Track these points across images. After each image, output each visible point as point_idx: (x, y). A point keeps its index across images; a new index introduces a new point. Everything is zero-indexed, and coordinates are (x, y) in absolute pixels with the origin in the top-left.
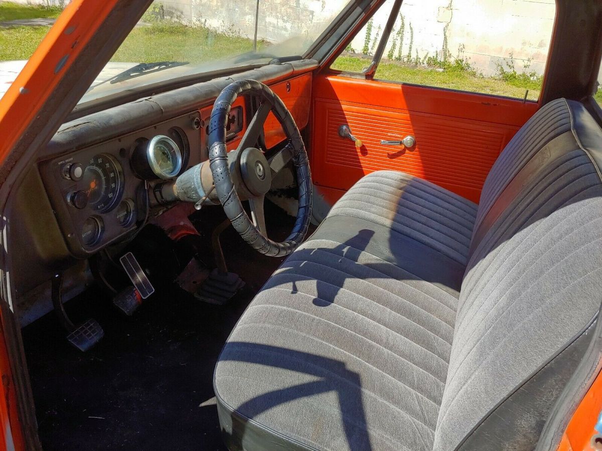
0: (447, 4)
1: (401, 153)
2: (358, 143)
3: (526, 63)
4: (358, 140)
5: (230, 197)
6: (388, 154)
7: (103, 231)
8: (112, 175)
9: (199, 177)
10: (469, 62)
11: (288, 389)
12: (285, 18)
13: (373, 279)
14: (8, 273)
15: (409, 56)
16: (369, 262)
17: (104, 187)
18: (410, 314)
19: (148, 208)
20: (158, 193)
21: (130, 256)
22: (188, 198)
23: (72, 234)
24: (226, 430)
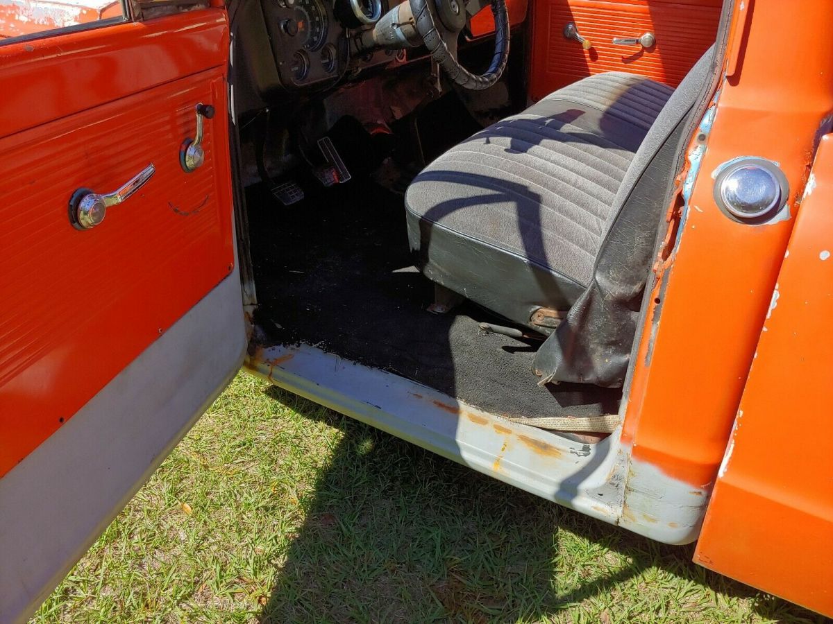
1: (638, 56)
2: (586, 44)
4: (587, 41)
5: (422, 11)
6: (622, 57)
7: (309, 67)
8: (317, 19)
9: (397, 15)
11: (470, 198)
13: (574, 143)
14: (232, 86)
16: (573, 131)
17: (310, 30)
18: (606, 171)
19: (348, 58)
20: (358, 40)
21: (326, 141)
22: (386, 39)
23: (283, 62)
24: (415, 249)
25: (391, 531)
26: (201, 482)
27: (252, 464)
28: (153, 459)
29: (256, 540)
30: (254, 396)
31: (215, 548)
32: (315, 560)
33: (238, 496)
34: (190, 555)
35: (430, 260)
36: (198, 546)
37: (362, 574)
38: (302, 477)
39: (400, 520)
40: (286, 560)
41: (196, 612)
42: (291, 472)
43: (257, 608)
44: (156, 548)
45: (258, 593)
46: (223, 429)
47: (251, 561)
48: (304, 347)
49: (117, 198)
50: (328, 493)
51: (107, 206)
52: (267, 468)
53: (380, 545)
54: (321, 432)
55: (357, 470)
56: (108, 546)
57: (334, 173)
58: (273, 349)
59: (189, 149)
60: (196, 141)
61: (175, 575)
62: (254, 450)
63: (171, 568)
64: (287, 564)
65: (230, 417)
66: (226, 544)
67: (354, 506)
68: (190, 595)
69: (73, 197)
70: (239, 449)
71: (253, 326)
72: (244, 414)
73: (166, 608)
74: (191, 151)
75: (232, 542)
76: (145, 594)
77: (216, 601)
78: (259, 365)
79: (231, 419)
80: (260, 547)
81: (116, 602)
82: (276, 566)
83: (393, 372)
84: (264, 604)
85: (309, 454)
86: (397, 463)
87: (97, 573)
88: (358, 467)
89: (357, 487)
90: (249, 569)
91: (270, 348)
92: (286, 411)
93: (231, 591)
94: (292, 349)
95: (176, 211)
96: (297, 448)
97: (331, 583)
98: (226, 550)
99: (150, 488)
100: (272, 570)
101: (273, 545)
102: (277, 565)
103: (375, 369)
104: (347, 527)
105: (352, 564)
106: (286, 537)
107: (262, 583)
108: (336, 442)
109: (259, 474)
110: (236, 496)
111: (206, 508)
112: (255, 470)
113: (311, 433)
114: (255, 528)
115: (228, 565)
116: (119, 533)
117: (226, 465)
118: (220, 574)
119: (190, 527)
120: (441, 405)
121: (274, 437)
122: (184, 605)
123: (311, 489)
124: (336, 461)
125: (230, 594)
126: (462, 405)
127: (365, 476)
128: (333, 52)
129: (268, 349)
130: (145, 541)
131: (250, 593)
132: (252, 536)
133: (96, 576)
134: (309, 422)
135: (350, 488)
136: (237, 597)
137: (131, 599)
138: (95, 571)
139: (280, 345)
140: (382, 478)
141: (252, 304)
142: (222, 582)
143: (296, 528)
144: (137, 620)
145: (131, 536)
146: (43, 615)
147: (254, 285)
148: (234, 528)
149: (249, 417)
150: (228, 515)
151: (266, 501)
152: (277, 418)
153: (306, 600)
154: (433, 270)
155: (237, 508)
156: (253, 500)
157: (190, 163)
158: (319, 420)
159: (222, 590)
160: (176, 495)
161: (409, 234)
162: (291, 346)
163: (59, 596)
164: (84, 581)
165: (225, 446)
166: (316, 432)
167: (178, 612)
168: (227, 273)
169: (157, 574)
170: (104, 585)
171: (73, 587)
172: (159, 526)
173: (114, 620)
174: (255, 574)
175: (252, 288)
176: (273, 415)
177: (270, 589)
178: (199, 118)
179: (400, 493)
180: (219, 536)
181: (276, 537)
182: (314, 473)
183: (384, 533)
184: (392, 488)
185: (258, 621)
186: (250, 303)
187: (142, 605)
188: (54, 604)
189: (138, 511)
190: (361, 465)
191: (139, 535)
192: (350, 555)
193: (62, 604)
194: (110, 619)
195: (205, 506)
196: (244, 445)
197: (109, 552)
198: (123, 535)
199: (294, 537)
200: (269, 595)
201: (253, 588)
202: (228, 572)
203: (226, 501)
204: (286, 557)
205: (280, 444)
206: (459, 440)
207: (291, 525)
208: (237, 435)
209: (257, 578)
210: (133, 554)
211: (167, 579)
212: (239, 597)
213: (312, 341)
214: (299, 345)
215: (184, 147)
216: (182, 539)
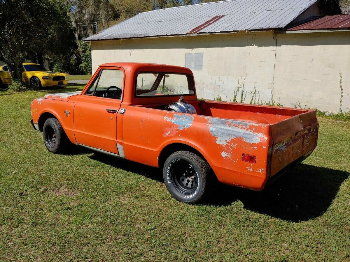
0: (271, 82)
3: (305, 104)
10: (282, 104)
12: (210, 89)
15: (258, 103)
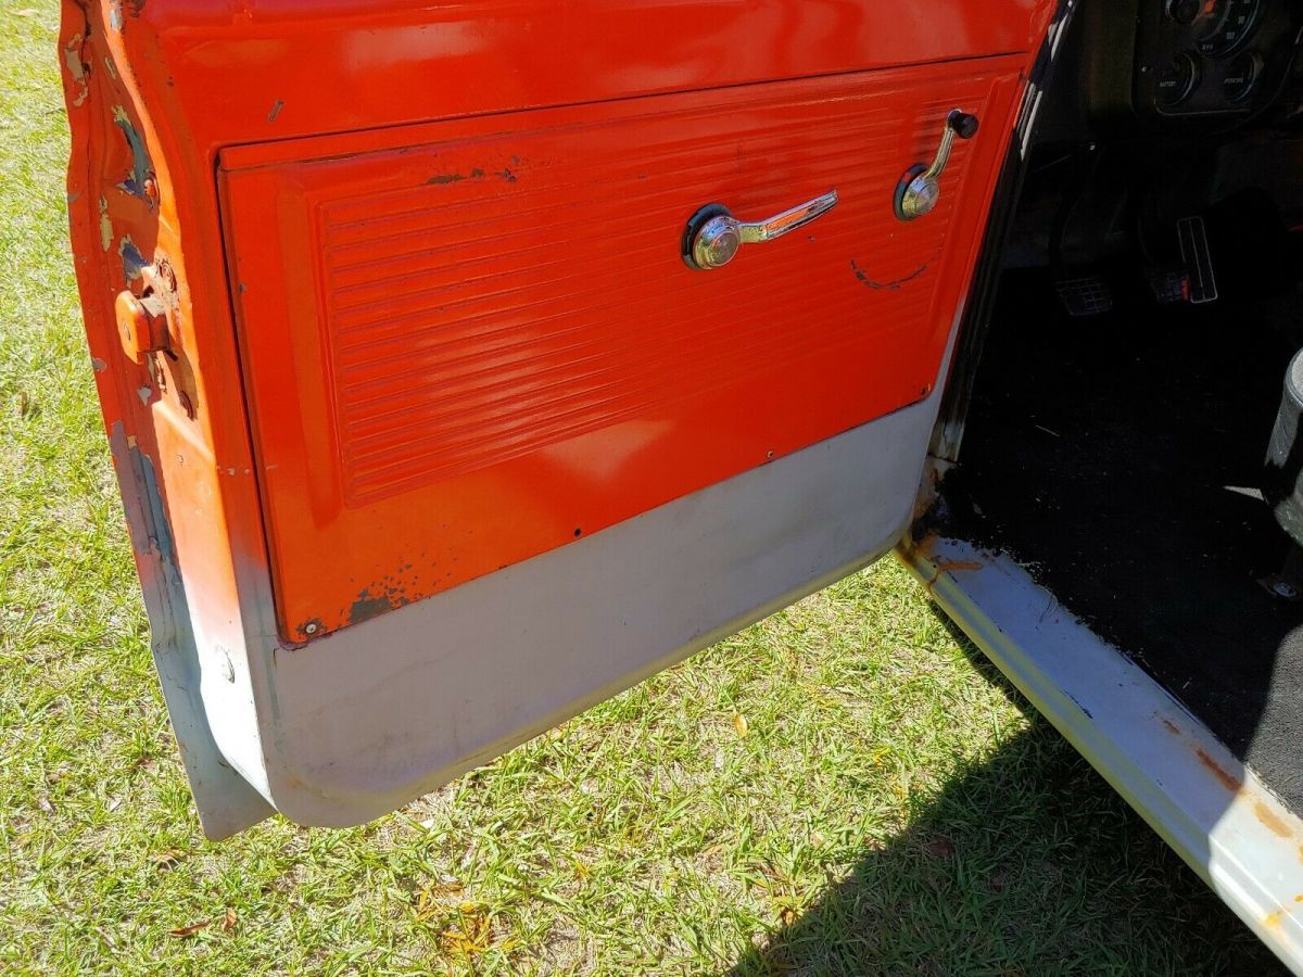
7: (1197, 85)
17: (1224, 19)
19: (1284, 82)
21: (1195, 224)
23: (1148, 69)
24: (1275, 463)
25: (1039, 921)
26: (778, 695)
27: (863, 704)
28: (695, 636)
29: (819, 821)
30: (910, 602)
31: (756, 802)
32: (893, 899)
33: (821, 743)
34: (716, 793)
35: (1297, 493)
36: (733, 788)
37: (958, 962)
38: (930, 762)
39: (1062, 911)
40: (848, 874)
41: (689, 880)
42: (917, 745)
43: (774, 922)
44: (678, 760)
45: (786, 901)
46: (843, 631)
47: (797, 849)
48: (1005, 560)
49: (760, 232)
50: (958, 806)
51: (742, 241)
52: (882, 721)
53: (1009, 933)
54: (992, 704)
55: (1024, 794)
56: (618, 724)
57: (1184, 283)
58: (953, 544)
59: (915, 182)
60: (931, 171)
61: (684, 811)
62: (874, 684)
63: (683, 799)
64: (847, 882)
65: (859, 617)
66: (773, 804)
67: (993, 848)
68: (692, 852)
69: (696, 214)
70: (851, 672)
71: (937, 494)
72: (884, 623)
73: (652, 852)
74: (917, 185)
75: (782, 806)
76: (635, 817)
77: (721, 880)
78: (922, 560)
79: (861, 621)
80: (819, 836)
81: (594, 808)
82: (830, 875)
83: (1143, 667)
84: (788, 922)
85: (957, 730)
86: (1102, 816)
87: (591, 754)
88: (1028, 789)
89: (1014, 821)
90: (790, 859)
91: (949, 539)
92: (950, 646)
93: (749, 876)
94: (985, 555)
95: (859, 275)
96: (943, 712)
97: (901, 947)
98: (770, 815)
99: (705, 670)
100: (822, 879)
101: (839, 842)
102: (832, 875)
103: (1110, 646)
104: (967, 876)
105: (949, 936)
106: (865, 841)
107: (799, 890)
108: (1010, 732)
109: (867, 722)
110: (818, 739)
111: (767, 738)
112: (862, 714)
113: (975, 700)
114: (825, 802)
115: (763, 837)
116: (639, 713)
117: (824, 687)
118: (746, 843)
119: (734, 753)
120: (1208, 762)
121: (913, 679)
122: (678, 861)
123: (937, 787)
124: (996, 764)
125: (748, 880)
126: (1252, 780)
127: (1033, 811)
128: (1257, 66)
129: (943, 540)
130: (667, 742)
131: (775, 895)
132: (816, 812)
133: (588, 758)
134: (980, 679)
135: (1000, 816)
136: (755, 889)
137: (614, 815)
138: (589, 750)
139: (967, 541)
140: (1062, 827)
141: (948, 460)
142: (742, 857)
143: (886, 836)
144: (610, 847)
145: (653, 725)
146: (504, 777)
147: (962, 430)
148: (794, 787)
149: (889, 631)
150: (794, 763)
151: (859, 770)
152: (932, 651)
153: (851, 952)
154: (1294, 514)
155: (812, 759)
156: (839, 760)
157: (909, 204)
158: (996, 685)
159: (738, 869)
160: (736, 698)
161: (1275, 431)
162: (985, 550)
163: (533, 761)
164: (569, 757)
165: (834, 658)
166: (984, 701)
167: (666, 867)
168: (917, 397)
169: (663, 798)
170: (592, 775)
171: (554, 758)
172: (694, 730)
173: (582, 831)
174: (795, 871)
175: (955, 434)
176: (927, 644)
177: (806, 904)
178: (949, 134)
179: (1083, 866)
180: (769, 790)
181: (849, 833)
182: (951, 764)
183: (1024, 916)
184: (1071, 852)
185: (768, 942)
186: (946, 456)
187: (625, 830)
188: (523, 769)
189: (677, 694)
190: (1033, 788)
191: (662, 730)
192: (952, 921)
193: (530, 775)
194: (579, 827)
195: (767, 734)
196: (864, 669)
197: (616, 734)
198: (643, 719)
199: (876, 846)
200: (800, 913)
201: (782, 889)
202: (757, 848)
203: (801, 741)
204: (851, 870)
205: (918, 694)
206: (1217, 840)
207: (880, 825)
208: (859, 651)
209: (794, 879)
210: (644, 752)
211: (673, 811)
212: (757, 891)
213: (1022, 554)
214: (998, 554)
215: (908, 176)
216: (717, 766)
